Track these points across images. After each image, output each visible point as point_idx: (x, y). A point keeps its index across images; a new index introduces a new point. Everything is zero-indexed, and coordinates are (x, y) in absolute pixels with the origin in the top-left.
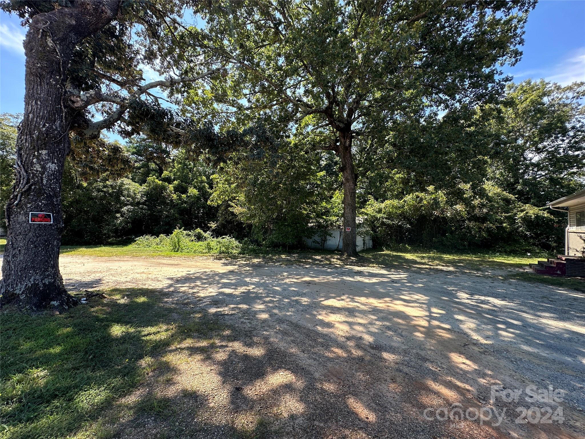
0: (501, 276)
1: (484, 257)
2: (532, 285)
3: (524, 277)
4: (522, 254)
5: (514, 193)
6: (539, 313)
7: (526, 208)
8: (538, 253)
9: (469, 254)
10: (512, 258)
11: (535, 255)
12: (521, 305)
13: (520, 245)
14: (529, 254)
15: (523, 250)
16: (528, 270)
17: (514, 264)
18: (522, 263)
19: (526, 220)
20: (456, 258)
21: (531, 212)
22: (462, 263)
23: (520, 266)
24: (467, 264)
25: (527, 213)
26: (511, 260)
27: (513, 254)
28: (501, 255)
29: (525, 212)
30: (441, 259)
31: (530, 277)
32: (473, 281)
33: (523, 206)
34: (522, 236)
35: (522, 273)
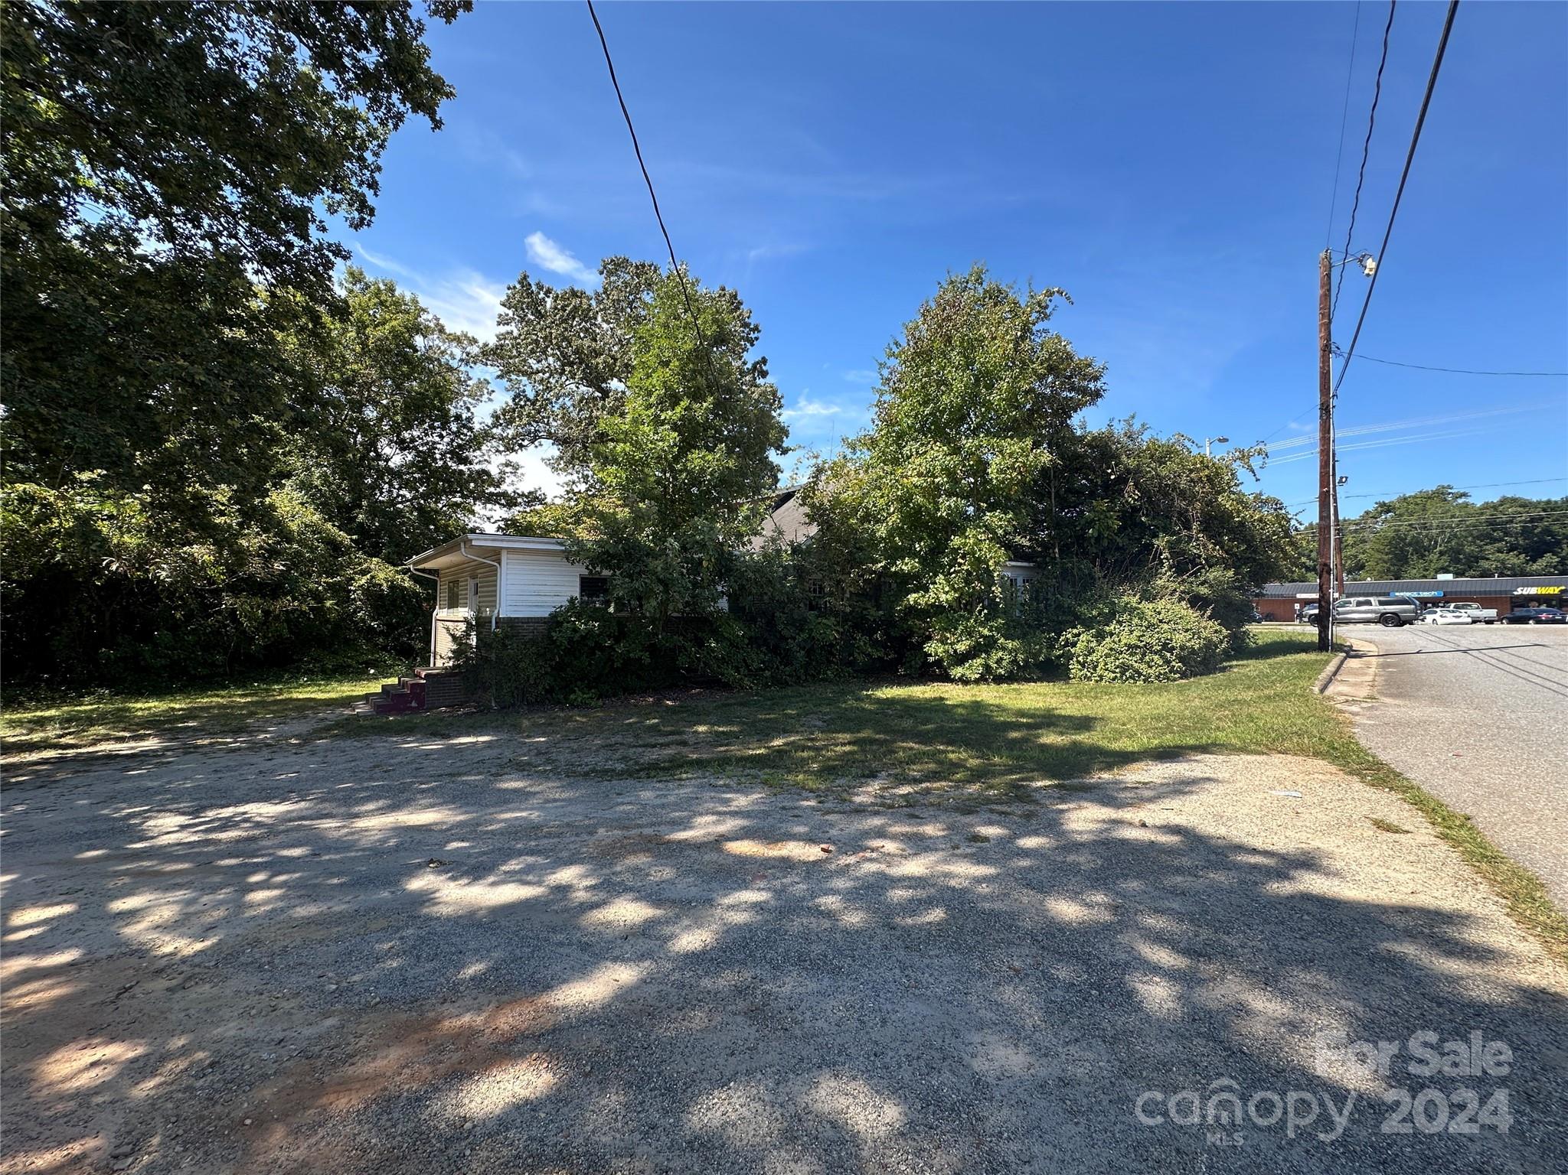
0: (296, 737)
1: (267, 690)
2: (358, 744)
3: (351, 728)
4: (358, 673)
5: (352, 529)
6: (356, 809)
7: (372, 566)
8: (391, 666)
9: (225, 687)
10: (335, 685)
11: (384, 672)
12: (323, 800)
13: (357, 651)
14: (372, 671)
15: (361, 664)
16: (361, 709)
17: (336, 699)
18: (354, 694)
19: (372, 593)
20: (179, 705)
21: (382, 575)
22: (194, 718)
23: (348, 702)
24: (210, 718)
25: (373, 577)
26: (333, 690)
27: (341, 675)
28: (313, 682)
29: (368, 576)
30: (120, 719)
31: (361, 726)
32: (214, 767)
33: (365, 560)
34: (360, 631)
35: (348, 719)
